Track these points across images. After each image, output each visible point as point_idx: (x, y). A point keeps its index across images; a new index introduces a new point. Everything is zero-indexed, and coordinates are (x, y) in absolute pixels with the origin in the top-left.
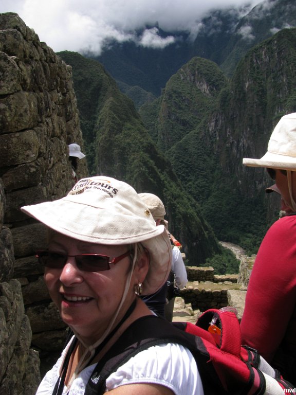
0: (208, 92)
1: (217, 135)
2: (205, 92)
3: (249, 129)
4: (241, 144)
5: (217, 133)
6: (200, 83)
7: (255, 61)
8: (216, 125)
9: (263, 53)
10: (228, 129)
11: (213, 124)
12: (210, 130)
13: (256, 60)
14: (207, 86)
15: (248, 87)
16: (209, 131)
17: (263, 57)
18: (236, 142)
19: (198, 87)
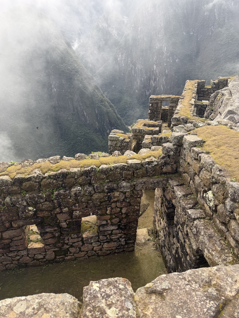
0: (116, 35)
2: (114, 35)
4: (136, 68)
5: (123, 62)
6: (111, 29)
7: (144, 12)
9: (149, 6)
10: (129, 59)
11: (120, 56)
12: (119, 60)
14: (116, 31)
15: (140, 30)
17: (149, 9)
18: (134, 67)
19: (110, 32)
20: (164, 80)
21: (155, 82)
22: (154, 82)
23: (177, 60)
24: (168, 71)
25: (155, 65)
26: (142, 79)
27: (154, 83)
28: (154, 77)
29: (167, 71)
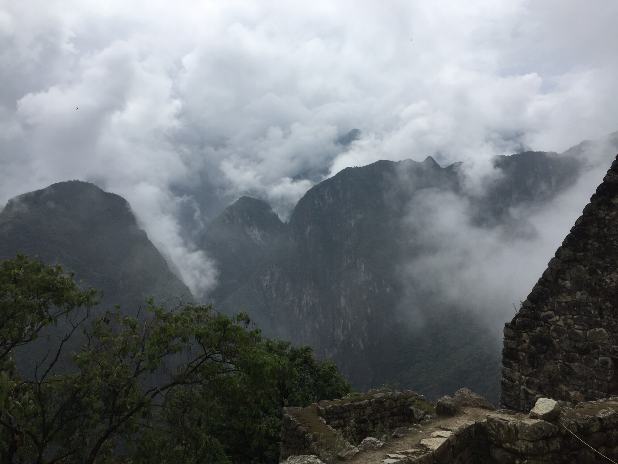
0: (259, 238)
1: (273, 292)
2: (256, 238)
3: (313, 283)
4: (303, 302)
5: (273, 289)
6: (250, 227)
7: (317, 202)
8: (272, 279)
9: (326, 193)
10: (287, 284)
11: (268, 277)
12: (264, 285)
14: (259, 232)
15: (310, 232)
16: (262, 286)
17: (326, 197)
18: (297, 300)
19: (248, 233)
20: (365, 328)
21: (345, 332)
22: (343, 331)
23: (388, 289)
24: (372, 311)
25: (343, 298)
26: (317, 325)
27: (344, 335)
28: (342, 321)
29: (369, 311)
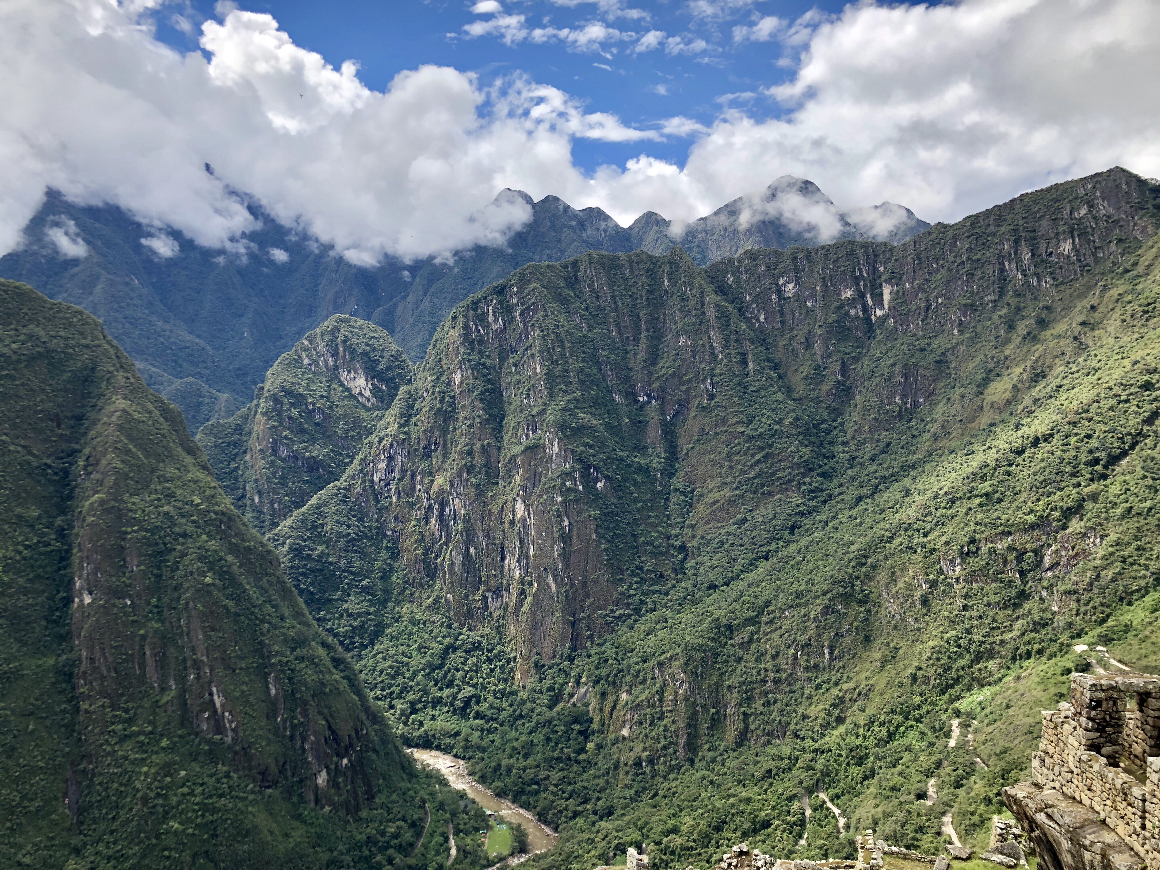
1: (392, 492)
2: (361, 394)
5: (392, 487)
6: (349, 372)
7: (473, 328)
8: (390, 469)
9: (491, 311)
11: (382, 465)
12: (376, 479)
13: (476, 325)
14: (367, 380)
15: (462, 383)
16: (372, 482)
17: (491, 319)
18: (437, 506)
19: (346, 383)
20: (559, 555)
21: (524, 562)
22: (519, 561)
23: (600, 485)
24: (570, 525)
25: (520, 501)
26: (472, 550)
27: (520, 568)
28: (518, 543)
29: (566, 523)
